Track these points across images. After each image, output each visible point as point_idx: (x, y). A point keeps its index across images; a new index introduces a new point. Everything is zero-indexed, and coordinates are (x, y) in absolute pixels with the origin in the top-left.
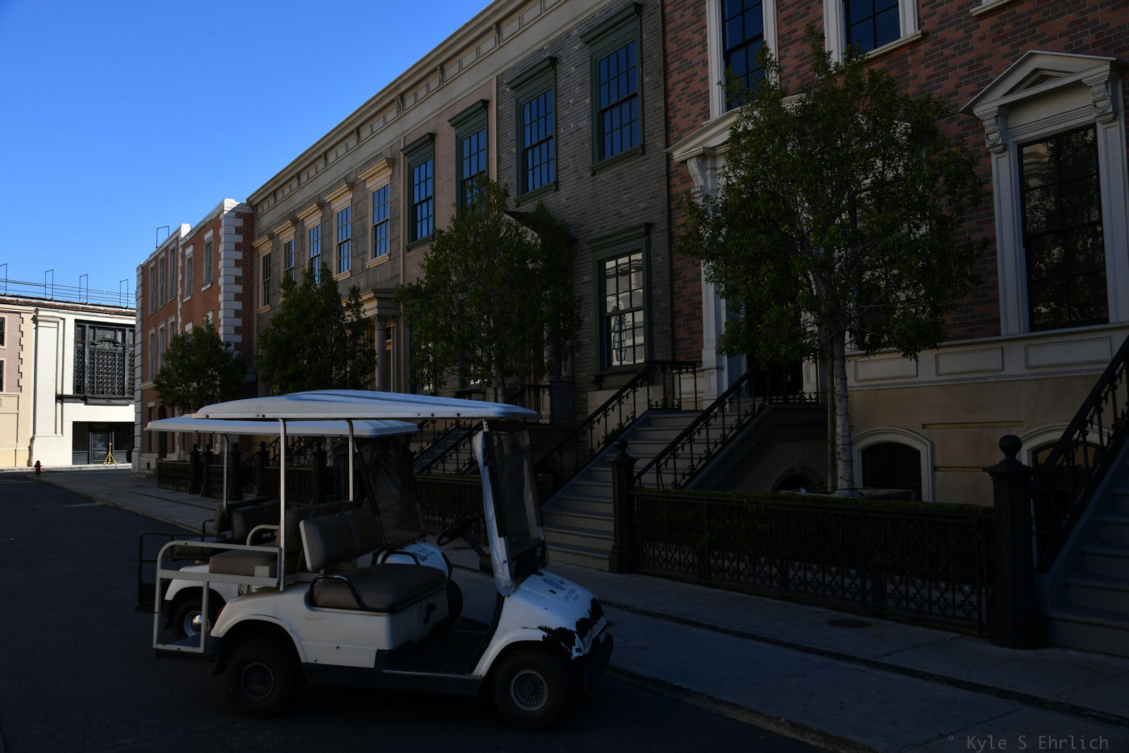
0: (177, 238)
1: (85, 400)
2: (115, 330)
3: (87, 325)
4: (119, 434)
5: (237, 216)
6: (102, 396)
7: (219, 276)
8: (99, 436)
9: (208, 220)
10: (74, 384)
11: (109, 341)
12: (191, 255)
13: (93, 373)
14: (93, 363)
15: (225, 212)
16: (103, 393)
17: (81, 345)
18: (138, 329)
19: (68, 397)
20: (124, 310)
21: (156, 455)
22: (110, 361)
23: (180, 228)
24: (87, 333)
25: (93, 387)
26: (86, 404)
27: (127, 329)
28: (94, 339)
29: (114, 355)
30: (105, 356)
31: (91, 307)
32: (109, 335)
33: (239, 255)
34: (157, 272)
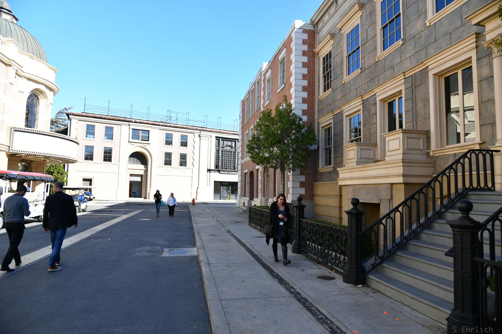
1: (219, 172)
2: (231, 141)
4: (232, 186)
8: (225, 188)
10: (215, 165)
11: (229, 146)
13: (223, 160)
14: (223, 156)
16: (226, 169)
17: (218, 148)
19: (212, 170)
20: (235, 133)
21: (248, 199)
22: (229, 155)
24: (220, 142)
25: (222, 166)
27: (236, 141)
28: (223, 145)
29: (231, 152)
30: (228, 153)
31: (222, 130)
32: (229, 143)
33: (305, 59)
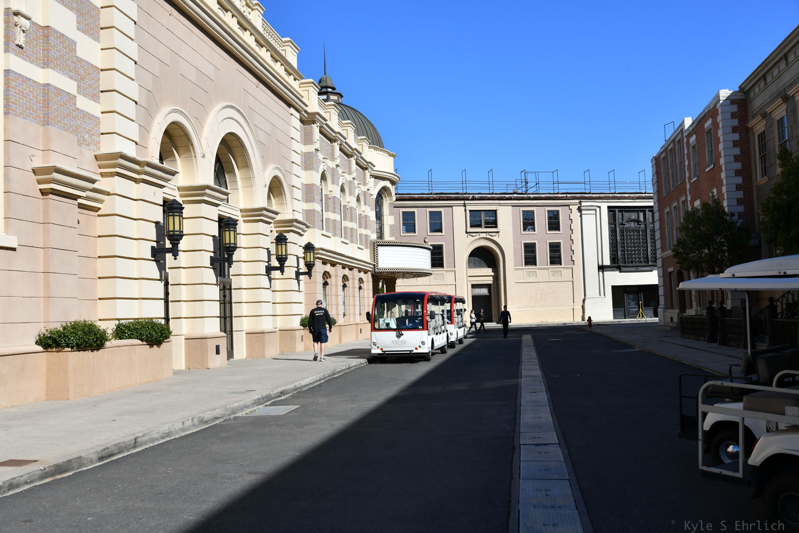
0: (682, 130)
1: (619, 269)
2: (637, 211)
3: (617, 210)
4: (646, 293)
5: (731, 103)
6: (632, 265)
7: (720, 157)
8: (631, 296)
9: (706, 111)
10: (610, 257)
11: (634, 221)
12: (695, 143)
13: (624, 247)
14: (624, 239)
15: (721, 102)
16: (632, 262)
17: (613, 226)
18: (656, 209)
19: (607, 267)
20: (643, 195)
21: (677, 311)
22: (636, 237)
23: (684, 121)
24: (617, 216)
25: (624, 258)
26: (620, 272)
27: (647, 210)
28: (623, 220)
29: (639, 232)
30: (632, 233)
31: (618, 195)
32: (633, 216)
33: (736, 137)
34: (667, 161)
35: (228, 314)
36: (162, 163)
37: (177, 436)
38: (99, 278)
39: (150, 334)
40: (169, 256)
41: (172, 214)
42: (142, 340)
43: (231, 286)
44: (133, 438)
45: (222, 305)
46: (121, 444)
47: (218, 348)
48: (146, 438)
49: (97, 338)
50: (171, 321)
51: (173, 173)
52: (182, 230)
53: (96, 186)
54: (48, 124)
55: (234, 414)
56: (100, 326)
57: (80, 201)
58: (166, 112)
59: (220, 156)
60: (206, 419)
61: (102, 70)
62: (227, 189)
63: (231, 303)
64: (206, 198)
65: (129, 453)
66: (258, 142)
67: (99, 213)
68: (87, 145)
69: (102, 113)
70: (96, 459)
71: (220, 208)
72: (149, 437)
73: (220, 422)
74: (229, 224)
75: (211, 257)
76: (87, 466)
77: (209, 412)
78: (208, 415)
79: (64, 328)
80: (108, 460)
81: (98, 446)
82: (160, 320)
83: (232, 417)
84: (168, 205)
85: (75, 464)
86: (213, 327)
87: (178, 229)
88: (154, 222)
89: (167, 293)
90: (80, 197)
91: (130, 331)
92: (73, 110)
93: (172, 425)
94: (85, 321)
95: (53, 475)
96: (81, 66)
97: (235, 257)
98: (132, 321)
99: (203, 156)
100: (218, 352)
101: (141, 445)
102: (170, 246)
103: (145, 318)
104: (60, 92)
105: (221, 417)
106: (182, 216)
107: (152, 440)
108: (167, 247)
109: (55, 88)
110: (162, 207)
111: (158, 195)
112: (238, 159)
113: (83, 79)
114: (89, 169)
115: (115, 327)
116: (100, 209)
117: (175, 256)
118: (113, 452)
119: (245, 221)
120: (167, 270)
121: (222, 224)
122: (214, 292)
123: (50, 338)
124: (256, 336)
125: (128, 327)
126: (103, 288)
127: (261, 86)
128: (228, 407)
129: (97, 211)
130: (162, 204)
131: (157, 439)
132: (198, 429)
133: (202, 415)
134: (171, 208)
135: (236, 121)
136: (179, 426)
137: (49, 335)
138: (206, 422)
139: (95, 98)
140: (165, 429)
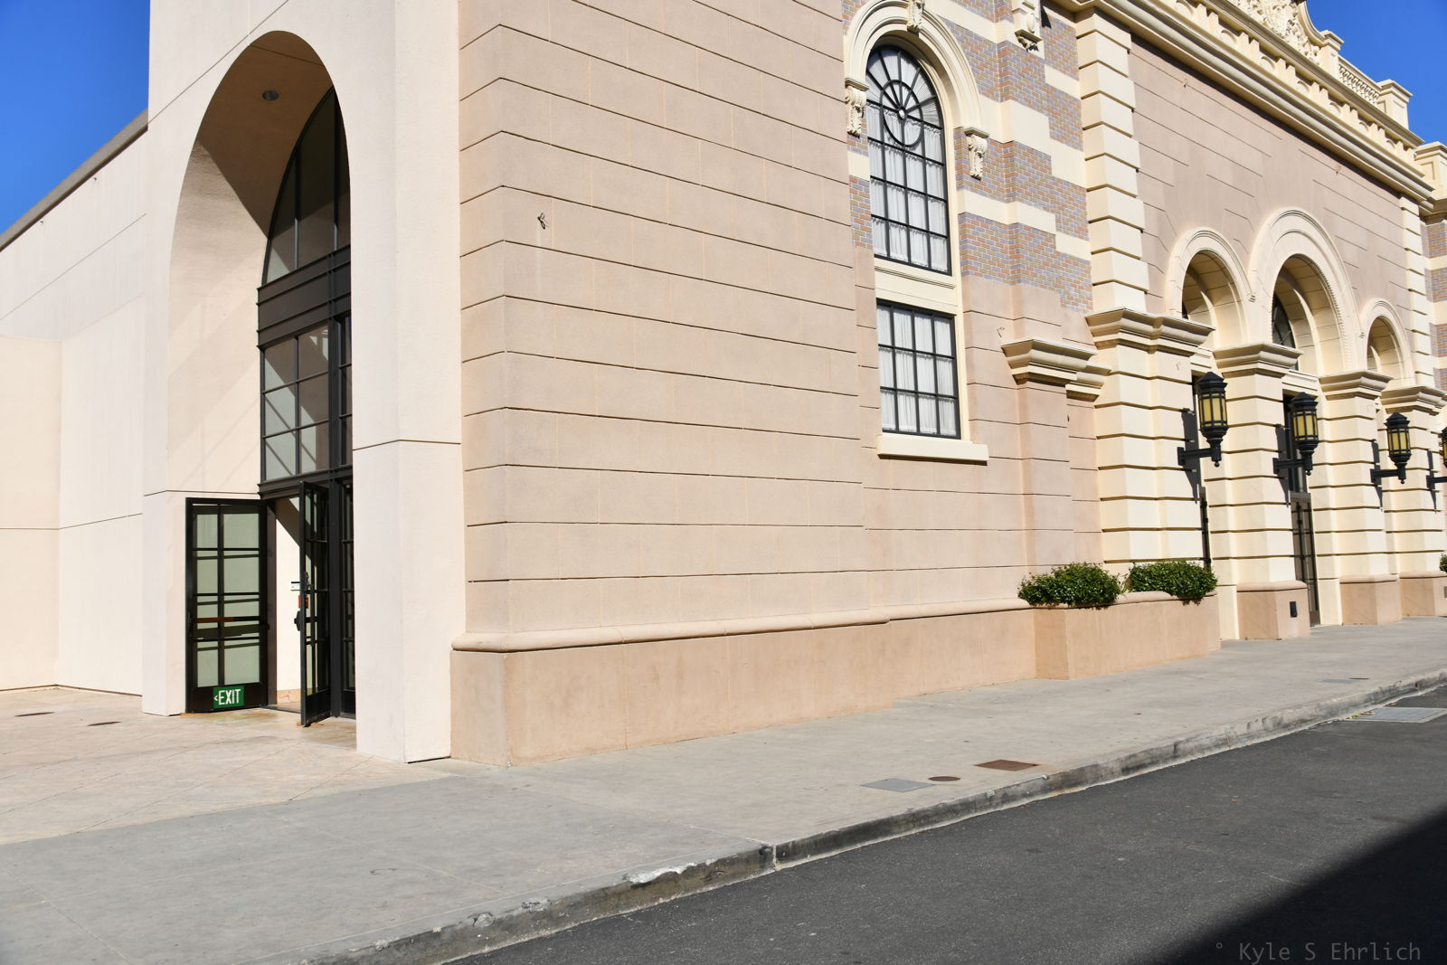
35: (1307, 552)
36: (1186, 318)
37: (1240, 746)
38: (1102, 499)
39: (1182, 584)
40: (1205, 463)
41: (1207, 395)
42: (1172, 594)
43: (1309, 504)
44: (1171, 742)
45: (1298, 536)
46: (1155, 751)
47: (1293, 605)
48: (1191, 745)
49: (1104, 589)
50: (1213, 563)
51: (1206, 332)
52: (1225, 420)
53: (1091, 363)
54: (1019, 281)
55: (1333, 715)
56: (1107, 572)
57: (1069, 387)
58: (1189, 238)
59: (1279, 296)
60: (1286, 721)
61: (1088, 190)
62: (1294, 346)
63: (1311, 533)
64: (1260, 366)
65: (1167, 766)
66: (1346, 264)
67: (1096, 403)
68: (1073, 304)
69: (1093, 253)
70: (1119, 770)
71: (1284, 379)
72: (1196, 743)
73: (1310, 728)
74: (1303, 405)
75: (1274, 459)
76: (1107, 780)
77: (1291, 711)
78: (1289, 715)
79: (1057, 574)
80: (1137, 774)
81: (1120, 751)
82: (1197, 562)
83: (1330, 720)
84: (1202, 381)
85: (1089, 776)
86: (1284, 572)
87: (1220, 419)
88: (1180, 411)
89: (1205, 520)
90: (1068, 381)
91: (1151, 578)
92: (1052, 256)
93: (1231, 728)
94: (1085, 564)
95: (1060, 788)
96: (1059, 190)
97: (1315, 458)
98: (1153, 563)
99: (1253, 299)
100: (1294, 613)
101: (1185, 755)
102: (1208, 446)
103: (1174, 560)
104: (1032, 231)
105: (1311, 720)
106: (1224, 397)
107: (1201, 749)
108: (1201, 447)
109: (1027, 228)
110: (1191, 386)
111: (1183, 368)
112: (1312, 297)
113: (1062, 207)
114: (1079, 338)
115: (1129, 573)
116: (1097, 396)
117: (1217, 461)
118: (1143, 762)
119: (1328, 398)
120: (1203, 484)
121: (1291, 406)
122: (1284, 517)
123: (1038, 588)
124: (1358, 588)
125: (1148, 572)
126: (1108, 515)
127: (1345, 170)
128: (1322, 703)
129: (1093, 401)
130: (1190, 381)
131: (1209, 748)
132: (1275, 737)
133: (1278, 714)
134: (1207, 386)
135: (1304, 234)
136: (1241, 729)
137: (1036, 585)
138: (1286, 726)
139: (1081, 233)
140: (1220, 732)
